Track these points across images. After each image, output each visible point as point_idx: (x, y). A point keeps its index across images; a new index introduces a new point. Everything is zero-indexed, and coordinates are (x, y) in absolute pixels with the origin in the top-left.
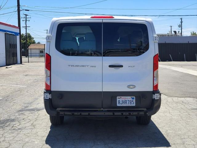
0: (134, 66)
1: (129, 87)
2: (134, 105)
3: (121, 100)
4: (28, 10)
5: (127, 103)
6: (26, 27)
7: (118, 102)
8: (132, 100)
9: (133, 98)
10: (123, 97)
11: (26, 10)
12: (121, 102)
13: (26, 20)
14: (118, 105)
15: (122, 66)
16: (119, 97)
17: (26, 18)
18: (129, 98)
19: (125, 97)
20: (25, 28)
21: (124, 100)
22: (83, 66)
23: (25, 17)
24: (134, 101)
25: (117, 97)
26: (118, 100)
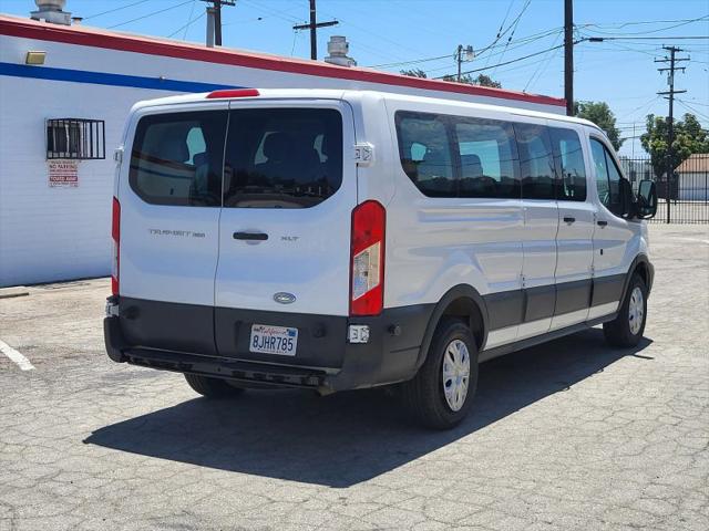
0: (296, 238)
1: (277, 298)
2: (293, 353)
3: (260, 335)
4: (601, 40)
5: (276, 344)
6: (672, 92)
7: (252, 341)
8: (288, 338)
9: (292, 334)
10: (267, 328)
11: (592, 40)
12: (260, 342)
13: (672, 69)
14: (252, 349)
15: (264, 237)
16: (258, 326)
17: (673, 60)
18: (281, 332)
19: (271, 327)
20: (668, 96)
21: (268, 335)
22: (178, 233)
23: (670, 57)
24: (295, 341)
25: (254, 327)
26: (254, 333)
